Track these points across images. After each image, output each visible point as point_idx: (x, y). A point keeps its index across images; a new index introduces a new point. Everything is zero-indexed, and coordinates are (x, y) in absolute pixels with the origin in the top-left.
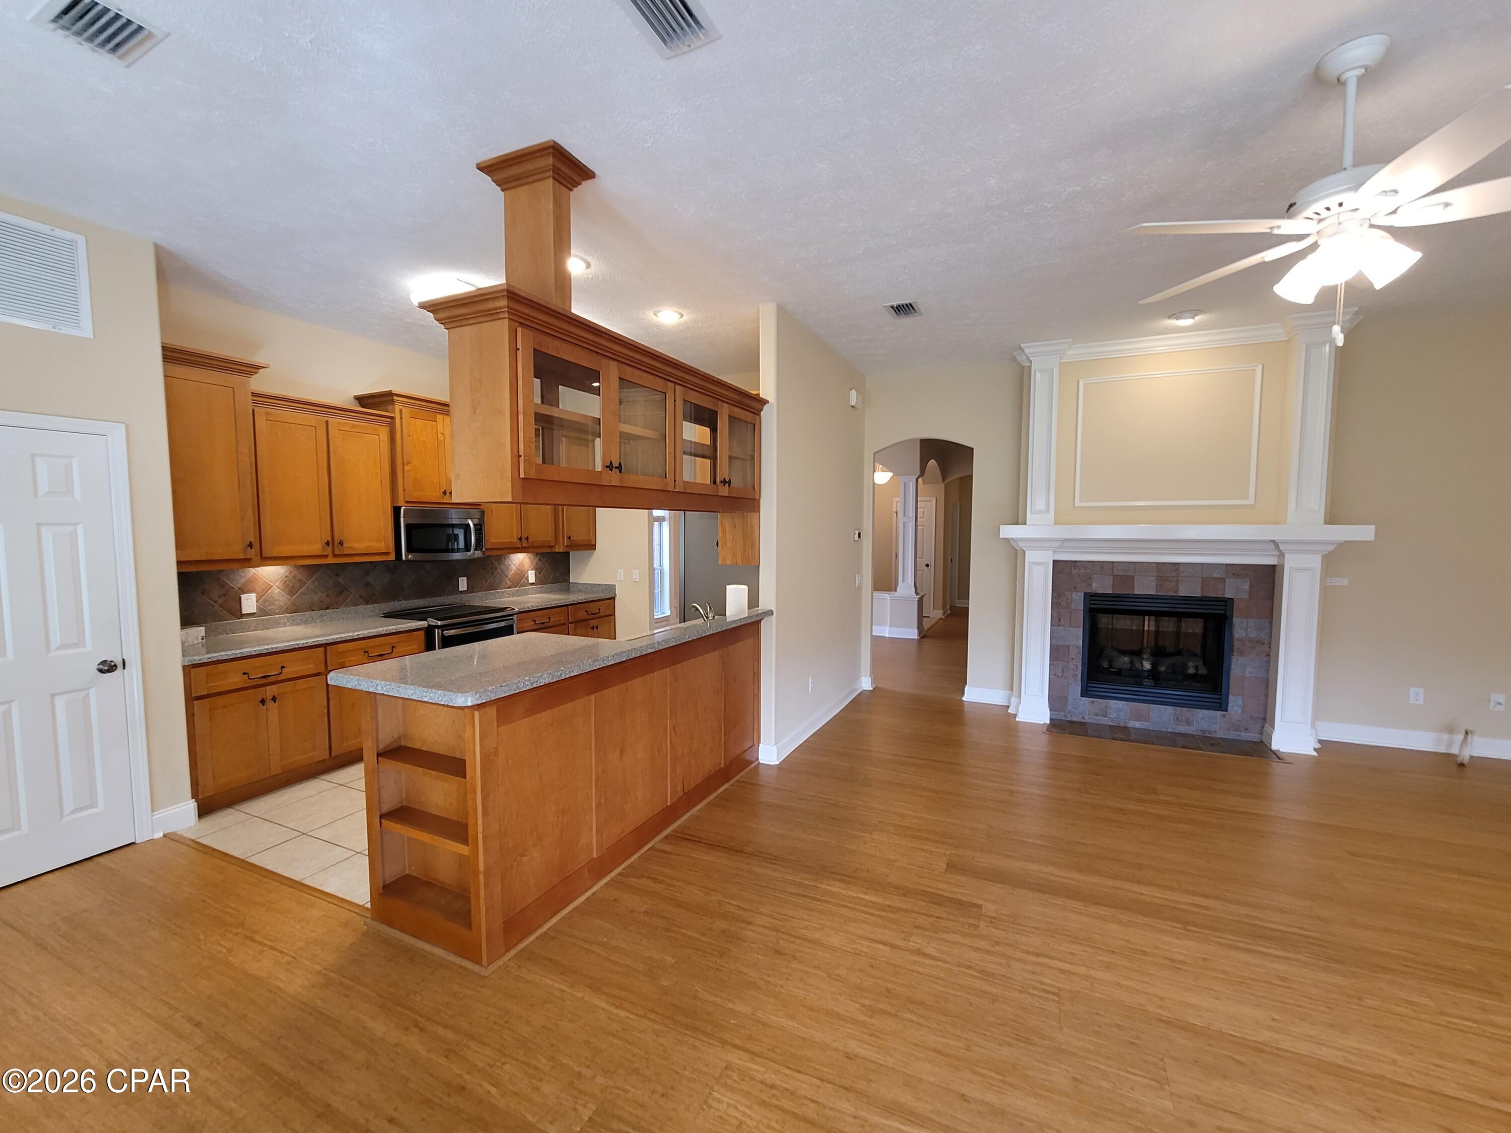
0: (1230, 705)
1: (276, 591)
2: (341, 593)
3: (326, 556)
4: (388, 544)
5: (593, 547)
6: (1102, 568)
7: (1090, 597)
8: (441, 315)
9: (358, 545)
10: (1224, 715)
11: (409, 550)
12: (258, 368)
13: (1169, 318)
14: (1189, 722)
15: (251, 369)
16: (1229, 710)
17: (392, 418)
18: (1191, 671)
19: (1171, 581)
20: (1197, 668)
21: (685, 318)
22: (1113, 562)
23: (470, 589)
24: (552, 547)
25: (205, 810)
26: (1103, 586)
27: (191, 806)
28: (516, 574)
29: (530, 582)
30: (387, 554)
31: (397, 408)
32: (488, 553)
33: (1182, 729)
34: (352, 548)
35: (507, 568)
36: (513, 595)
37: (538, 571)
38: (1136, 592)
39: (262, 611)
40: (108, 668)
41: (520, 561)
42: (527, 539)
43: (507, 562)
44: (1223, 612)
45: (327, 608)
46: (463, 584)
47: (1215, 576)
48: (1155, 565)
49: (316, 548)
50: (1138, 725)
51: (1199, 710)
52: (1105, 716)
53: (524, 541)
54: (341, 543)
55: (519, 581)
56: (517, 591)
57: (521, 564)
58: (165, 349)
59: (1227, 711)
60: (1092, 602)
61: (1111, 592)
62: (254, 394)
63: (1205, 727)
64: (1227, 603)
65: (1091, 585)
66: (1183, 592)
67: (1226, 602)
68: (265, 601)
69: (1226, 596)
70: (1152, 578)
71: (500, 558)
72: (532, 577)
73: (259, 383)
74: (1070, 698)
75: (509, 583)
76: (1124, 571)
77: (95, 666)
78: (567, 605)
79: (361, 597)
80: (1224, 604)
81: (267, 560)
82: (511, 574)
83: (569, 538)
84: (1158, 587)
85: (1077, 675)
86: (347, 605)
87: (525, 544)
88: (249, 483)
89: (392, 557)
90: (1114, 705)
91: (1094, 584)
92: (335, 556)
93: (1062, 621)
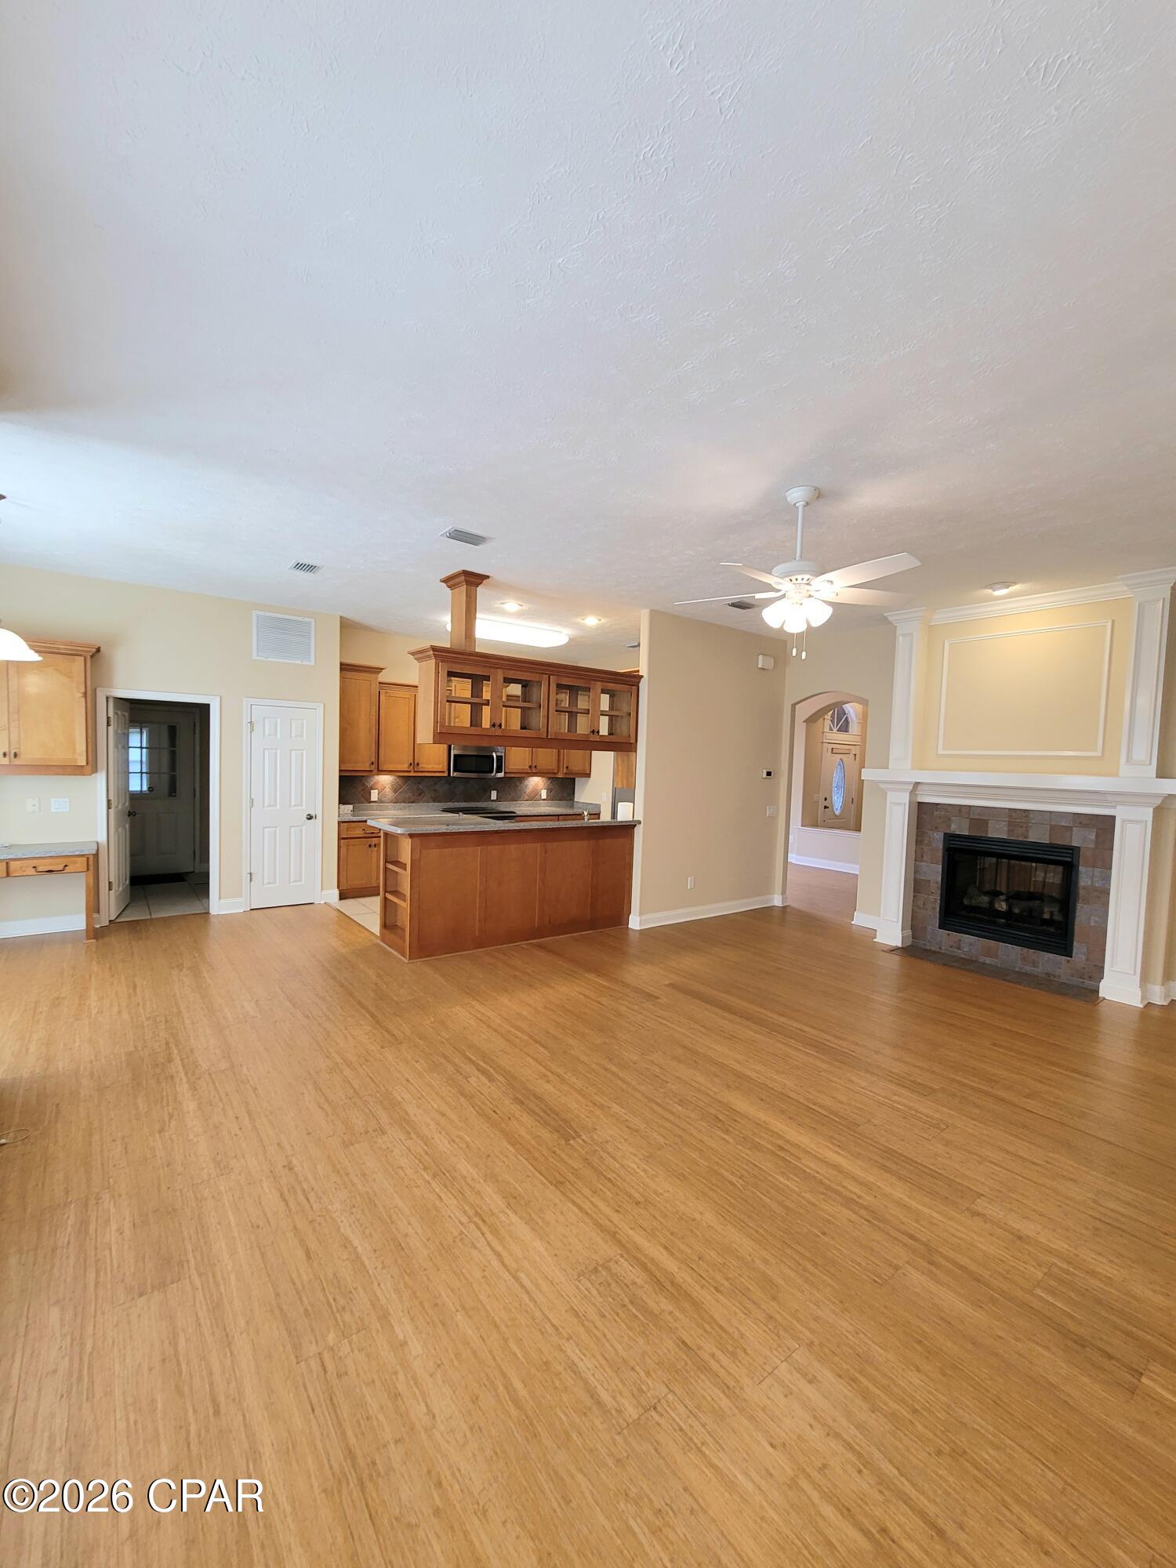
0: (1075, 951)
1: (388, 790)
2: (420, 794)
3: (410, 771)
4: (443, 766)
5: (588, 775)
6: (960, 811)
7: (949, 838)
8: (416, 656)
9: (429, 767)
10: (1068, 961)
11: (455, 770)
12: (382, 669)
13: (986, 587)
14: (1034, 964)
15: (380, 670)
16: (1074, 955)
17: (451, 690)
18: (1046, 916)
19: (1022, 827)
20: (1052, 913)
21: (603, 621)
22: (970, 806)
23: (498, 800)
24: (555, 773)
25: (342, 897)
26: (961, 828)
27: (337, 892)
28: (532, 792)
29: (543, 798)
30: (443, 772)
31: (453, 684)
32: (508, 775)
33: (1028, 969)
34: (424, 768)
35: (526, 787)
36: (529, 806)
37: (549, 791)
38: (990, 835)
39: (380, 801)
40: (310, 817)
41: (536, 783)
42: (536, 767)
43: (526, 782)
44: (1070, 860)
45: (412, 802)
46: (494, 795)
47: (1063, 824)
48: (1007, 811)
49: (405, 767)
50: (988, 960)
51: (1045, 953)
52: (959, 949)
53: (534, 769)
54: (418, 765)
55: (534, 797)
56: (532, 804)
57: (536, 785)
58: (341, 664)
59: (1071, 957)
60: (951, 842)
61: (967, 834)
62: (380, 683)
63: (1049, 970)
64: (1074, 851)
65: (950, 826)
66: (1032, 837)
67: (1072, 849)
68: (382, 795)
69: (1073, 844)
70: (1004, 823)
71: (521, 780)
72: (544, 794)
73: (383, 677)
74: (930, 928)
75: (526, 798)
76: (979, 814)
77: (305, 816)
78: (558, 815)
79: (432, 797)
80: (1071, 852)
81: (380, 772)
82: (528, 791)
83: (567, 767)
84: (1010, 831)
85: (936, 908)
86: (424, 802)
87: (534, 770)
88: (374, 731)
89: (446, 774)
90: (967, 939)
91: (953, 826)
92: (415, 772)
93: (925, 858)
